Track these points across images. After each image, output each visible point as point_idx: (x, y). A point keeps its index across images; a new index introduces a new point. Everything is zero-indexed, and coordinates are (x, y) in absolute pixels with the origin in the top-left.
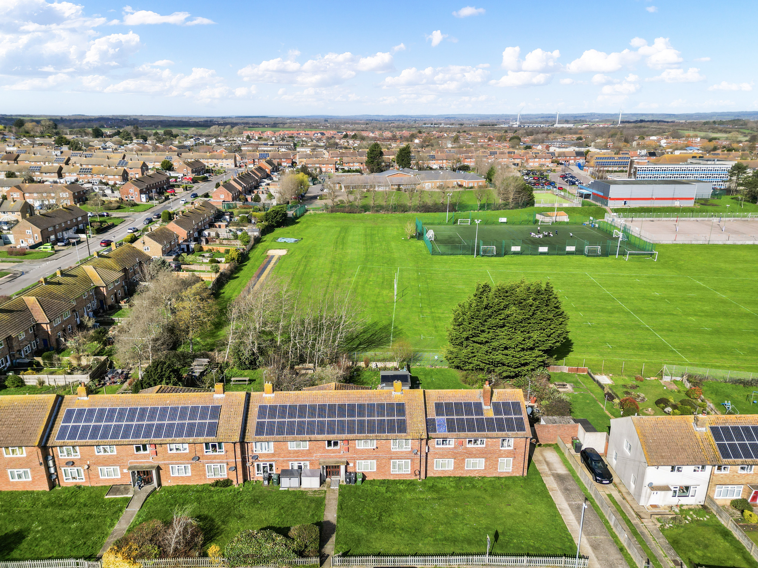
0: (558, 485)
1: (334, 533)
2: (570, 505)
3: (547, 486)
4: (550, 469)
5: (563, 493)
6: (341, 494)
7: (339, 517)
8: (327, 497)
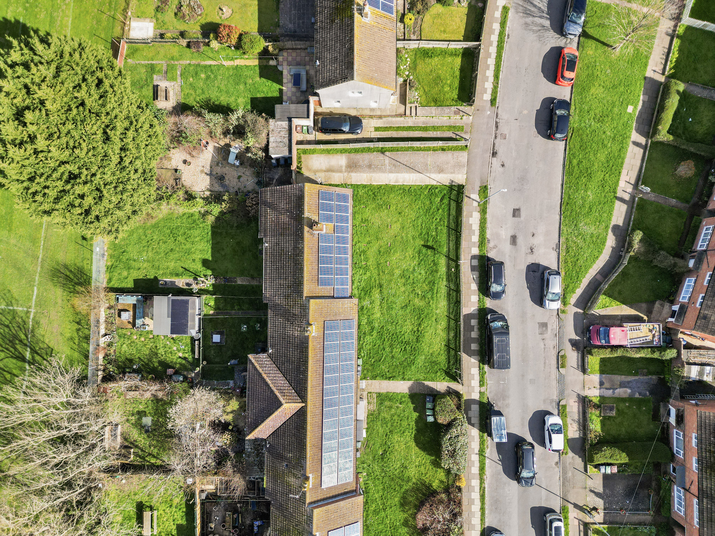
0: (364, 172)
1: (424, 384)
2: (391, 172)
3: (365, 183)
4: (341, 172)
5: (374, 171)
6: (374, 378)
7: (403, 379)
8: (378, 391)
